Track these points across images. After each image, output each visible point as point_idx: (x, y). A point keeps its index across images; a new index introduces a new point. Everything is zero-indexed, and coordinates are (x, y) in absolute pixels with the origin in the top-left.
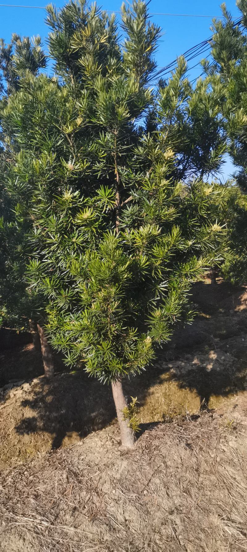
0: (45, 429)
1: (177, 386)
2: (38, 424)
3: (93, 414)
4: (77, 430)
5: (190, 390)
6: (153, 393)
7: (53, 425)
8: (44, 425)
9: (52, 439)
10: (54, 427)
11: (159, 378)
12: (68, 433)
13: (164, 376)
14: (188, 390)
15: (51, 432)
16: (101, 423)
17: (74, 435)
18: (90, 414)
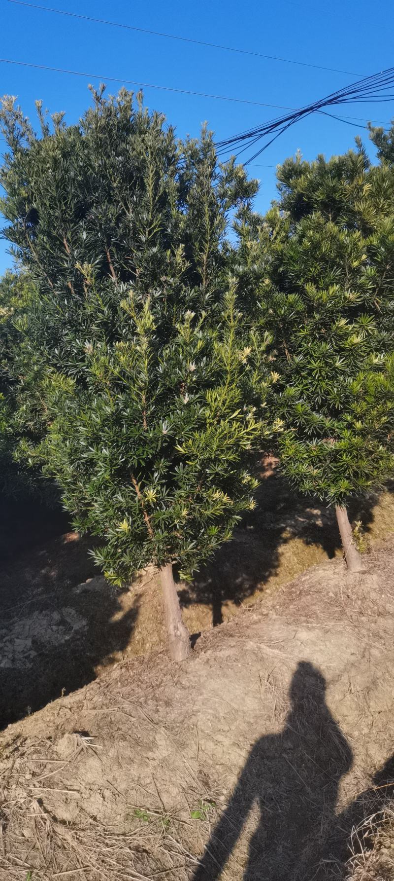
0: (200, 601)
1: (304, 542)
2: (191, 596)
3: (239, 580)
4: (231, 598)
5: (316, 546)
6: (283, 554)
7: (206, 595)
8: (197, 596)
9: (211, 610)
10: (208, 598)
11: (281, 538)
12: (224, 602)
13: (285, 535)
14: (314, 546)
15: (207, 603)
16: (249, 588)
17: (230, 603)
18: (235, 580)
